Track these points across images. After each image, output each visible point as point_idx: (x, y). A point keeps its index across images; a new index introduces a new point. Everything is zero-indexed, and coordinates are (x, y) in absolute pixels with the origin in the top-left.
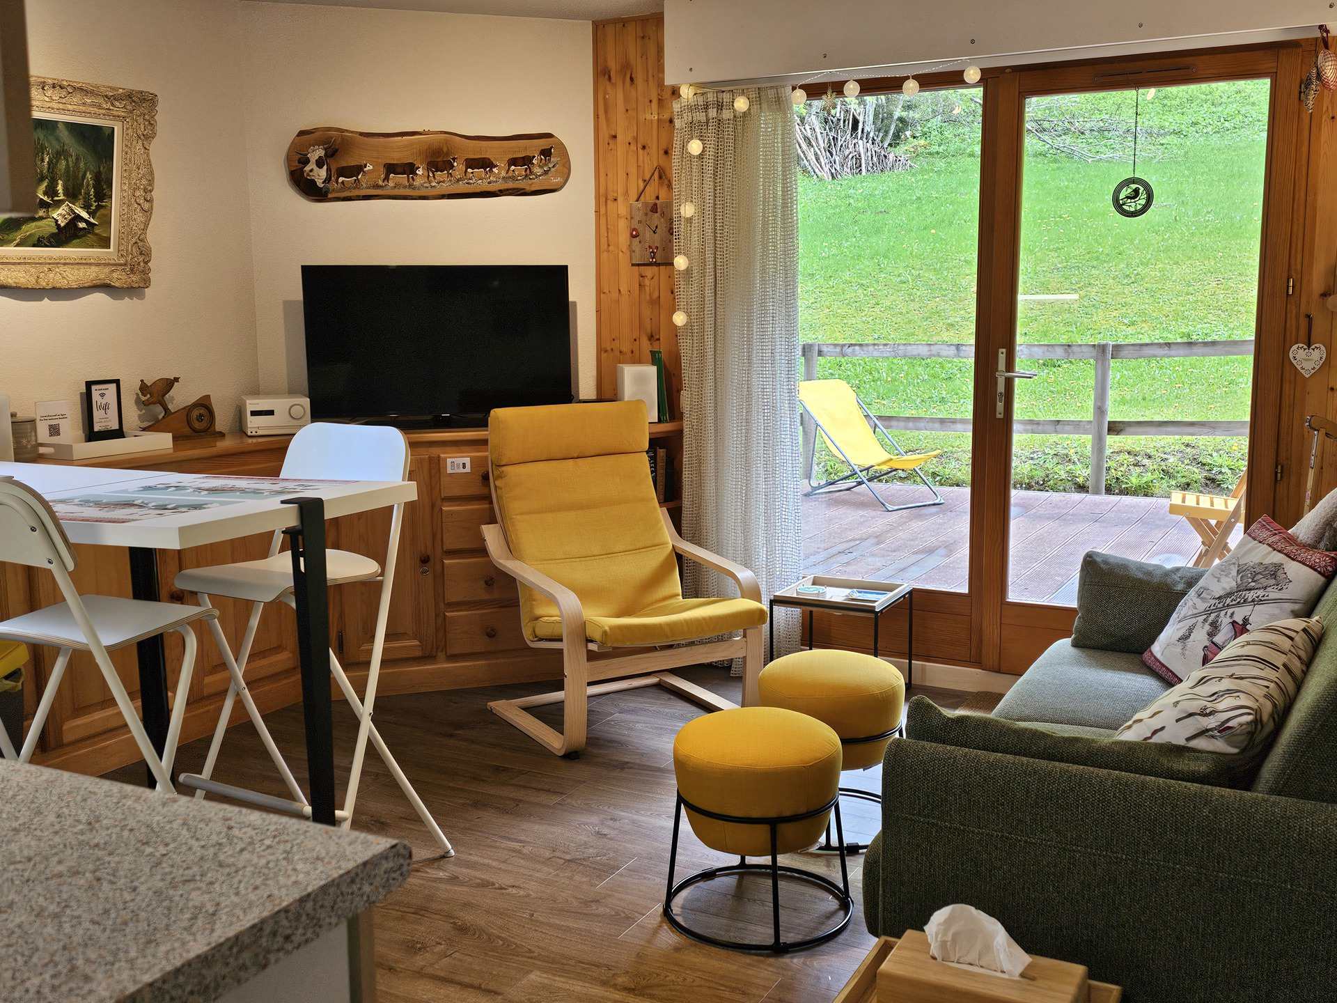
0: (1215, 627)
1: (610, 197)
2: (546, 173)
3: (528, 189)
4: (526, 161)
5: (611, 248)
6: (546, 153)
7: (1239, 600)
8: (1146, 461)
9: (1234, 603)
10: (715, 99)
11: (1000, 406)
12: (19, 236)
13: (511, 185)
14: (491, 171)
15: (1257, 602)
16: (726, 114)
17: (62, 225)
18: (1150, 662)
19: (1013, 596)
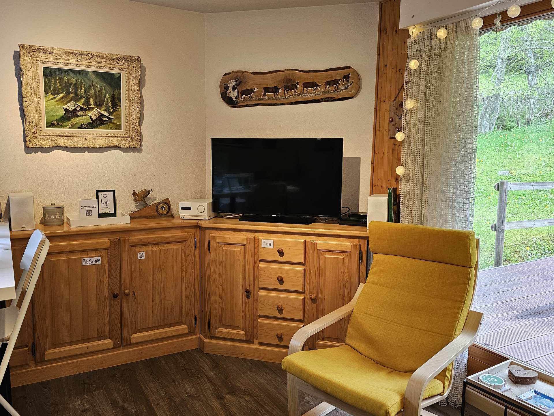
1: (382, 100)
2: (346, 88)
3: (337, 97)
4: (336, 82)
5: (381, 129)
6: (346, 77)
10: (429, 33)
12: (70, 123)
13: (327, 96)
14: (316, 88)
16: (435, 42)
17: (94, 119)
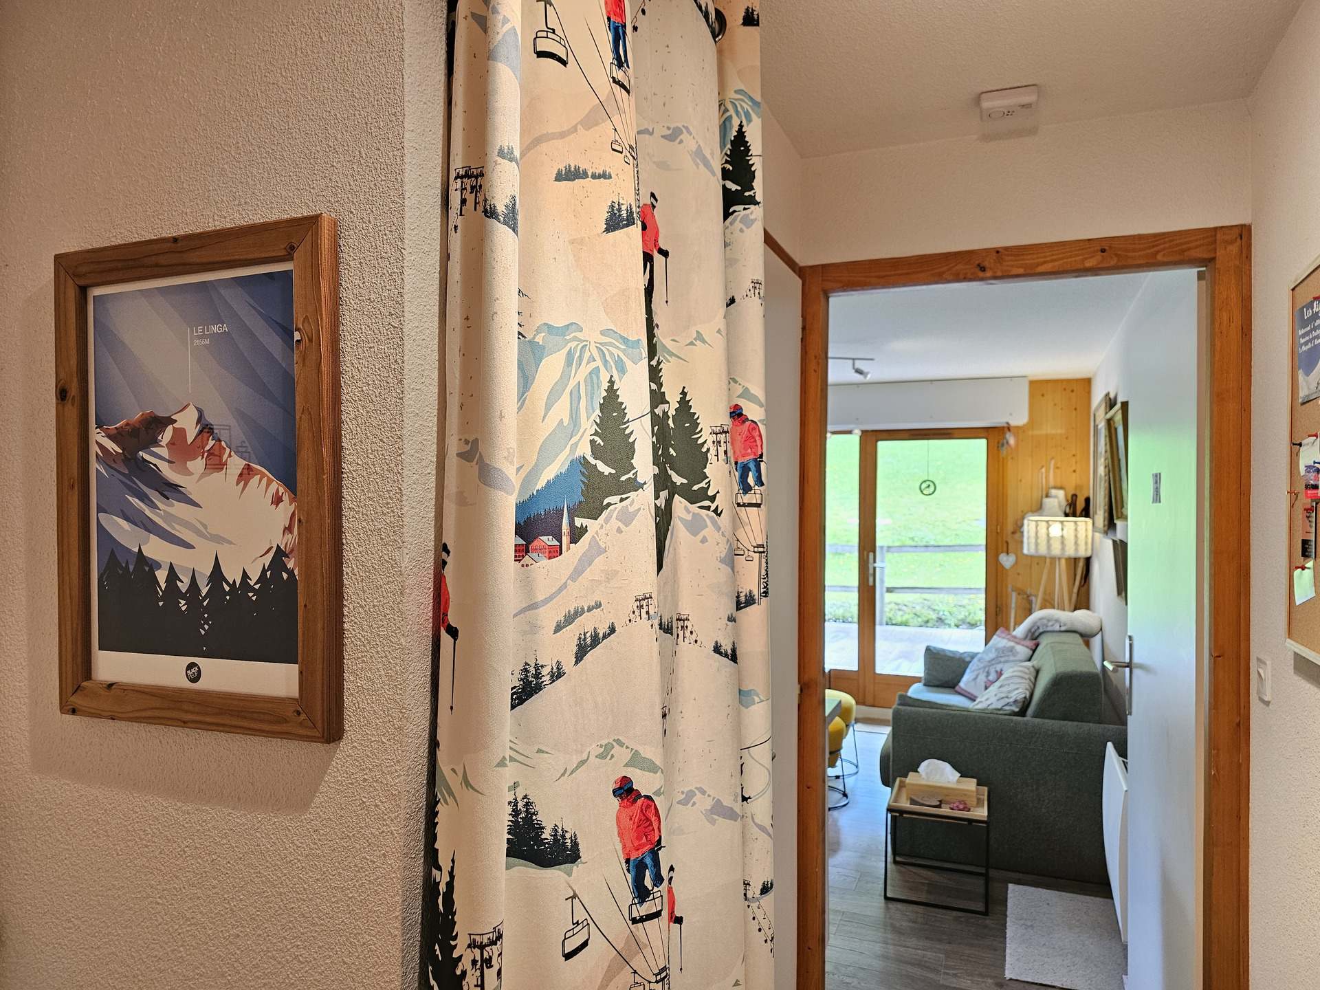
0: (988, 674)
7: (997, 662)
8: (904, 608)
11: (871, 579)
15: (1006, 662)
18: (959, 691)
19: (878, 671)
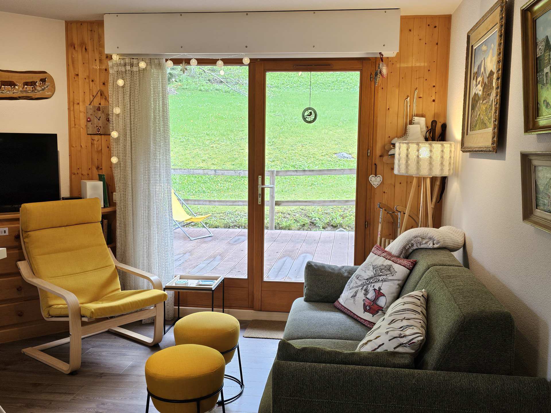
0: (366, 292)
1: (76, 102)
2: (43, 90)
3: (34, 97)
4: (33, 84)
5: (77, 126)
6: (43, 80)
7: (376, 280)
9: (374, 281)
10: (130, 62)
11: (260, 199)
13: (24, 94)
14: (14, 87)
15: (384, 281)
16: (135, 69)
18: (339, 307)
19: (265, 279)
